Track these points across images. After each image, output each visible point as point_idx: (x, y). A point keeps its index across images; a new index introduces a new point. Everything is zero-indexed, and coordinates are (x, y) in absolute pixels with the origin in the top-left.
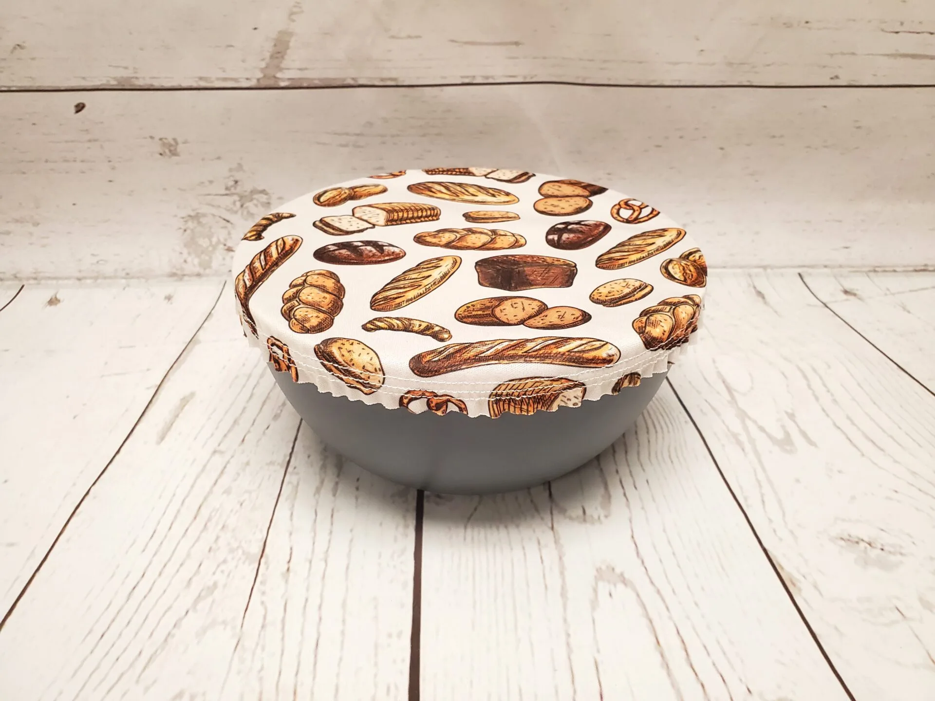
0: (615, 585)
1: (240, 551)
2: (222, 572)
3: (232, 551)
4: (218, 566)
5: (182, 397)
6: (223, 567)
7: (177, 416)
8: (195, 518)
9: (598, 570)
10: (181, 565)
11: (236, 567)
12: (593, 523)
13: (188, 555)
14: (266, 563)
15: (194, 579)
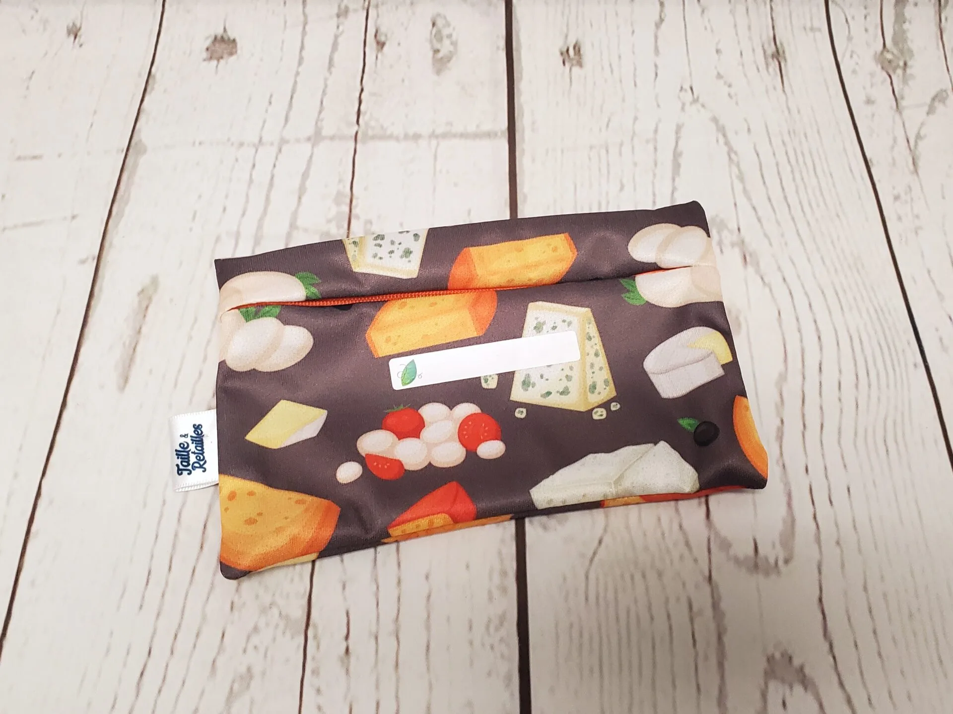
0: (791, 687)
1: (275, 611)
2: (255, 647)
3: (264, 610)
4: (248, 638)
5: (140, 289)
6: (255, 640)
7: (139, 332)
8: (202, 547)
9: (770, 659)
10: (198, 635)
11: (274, 639)
12: (767, 574)
13: (204, 618)
14: (315, 637)
15: (219, 663)
